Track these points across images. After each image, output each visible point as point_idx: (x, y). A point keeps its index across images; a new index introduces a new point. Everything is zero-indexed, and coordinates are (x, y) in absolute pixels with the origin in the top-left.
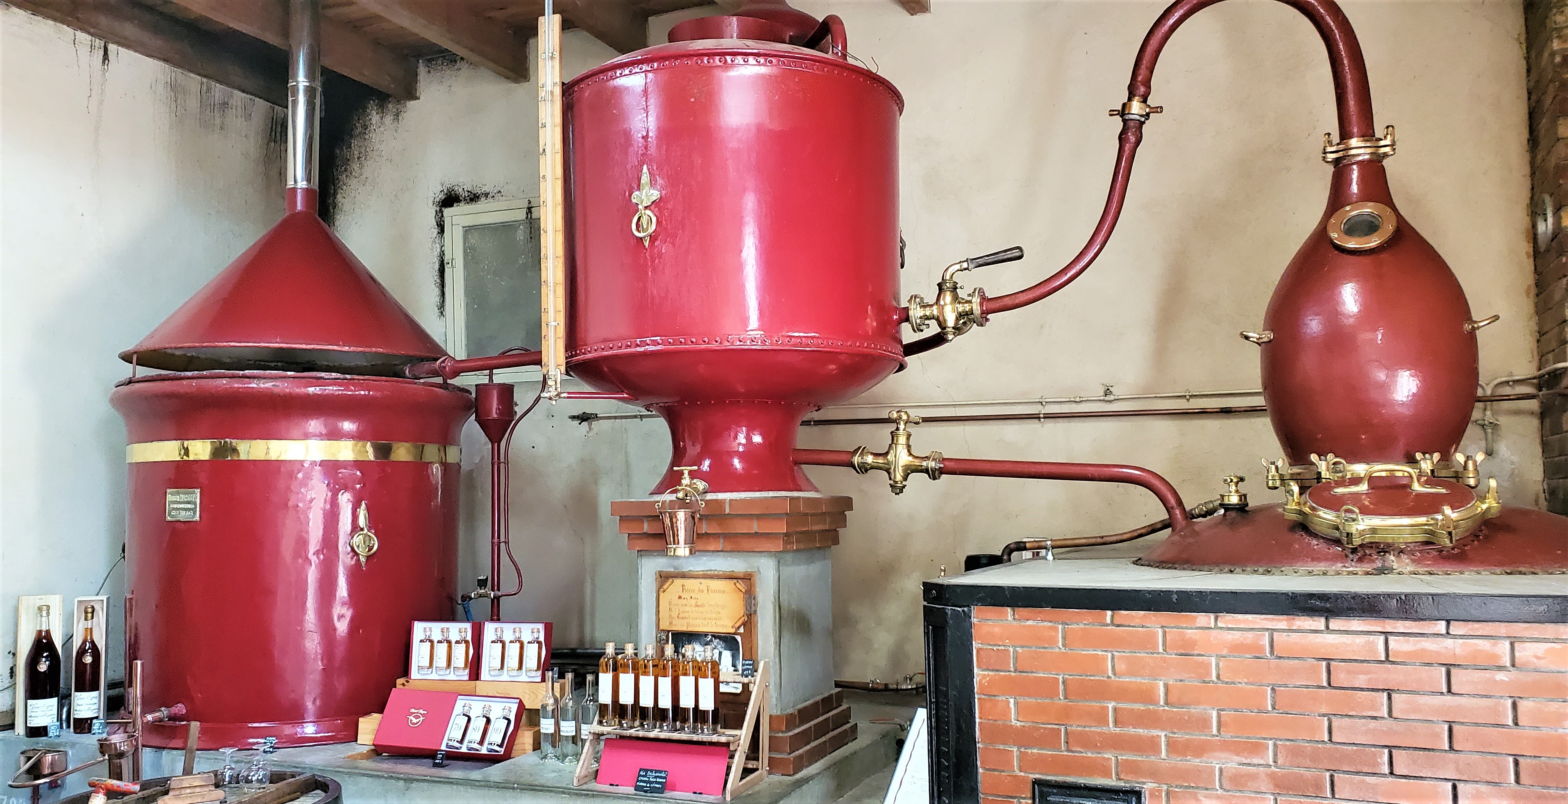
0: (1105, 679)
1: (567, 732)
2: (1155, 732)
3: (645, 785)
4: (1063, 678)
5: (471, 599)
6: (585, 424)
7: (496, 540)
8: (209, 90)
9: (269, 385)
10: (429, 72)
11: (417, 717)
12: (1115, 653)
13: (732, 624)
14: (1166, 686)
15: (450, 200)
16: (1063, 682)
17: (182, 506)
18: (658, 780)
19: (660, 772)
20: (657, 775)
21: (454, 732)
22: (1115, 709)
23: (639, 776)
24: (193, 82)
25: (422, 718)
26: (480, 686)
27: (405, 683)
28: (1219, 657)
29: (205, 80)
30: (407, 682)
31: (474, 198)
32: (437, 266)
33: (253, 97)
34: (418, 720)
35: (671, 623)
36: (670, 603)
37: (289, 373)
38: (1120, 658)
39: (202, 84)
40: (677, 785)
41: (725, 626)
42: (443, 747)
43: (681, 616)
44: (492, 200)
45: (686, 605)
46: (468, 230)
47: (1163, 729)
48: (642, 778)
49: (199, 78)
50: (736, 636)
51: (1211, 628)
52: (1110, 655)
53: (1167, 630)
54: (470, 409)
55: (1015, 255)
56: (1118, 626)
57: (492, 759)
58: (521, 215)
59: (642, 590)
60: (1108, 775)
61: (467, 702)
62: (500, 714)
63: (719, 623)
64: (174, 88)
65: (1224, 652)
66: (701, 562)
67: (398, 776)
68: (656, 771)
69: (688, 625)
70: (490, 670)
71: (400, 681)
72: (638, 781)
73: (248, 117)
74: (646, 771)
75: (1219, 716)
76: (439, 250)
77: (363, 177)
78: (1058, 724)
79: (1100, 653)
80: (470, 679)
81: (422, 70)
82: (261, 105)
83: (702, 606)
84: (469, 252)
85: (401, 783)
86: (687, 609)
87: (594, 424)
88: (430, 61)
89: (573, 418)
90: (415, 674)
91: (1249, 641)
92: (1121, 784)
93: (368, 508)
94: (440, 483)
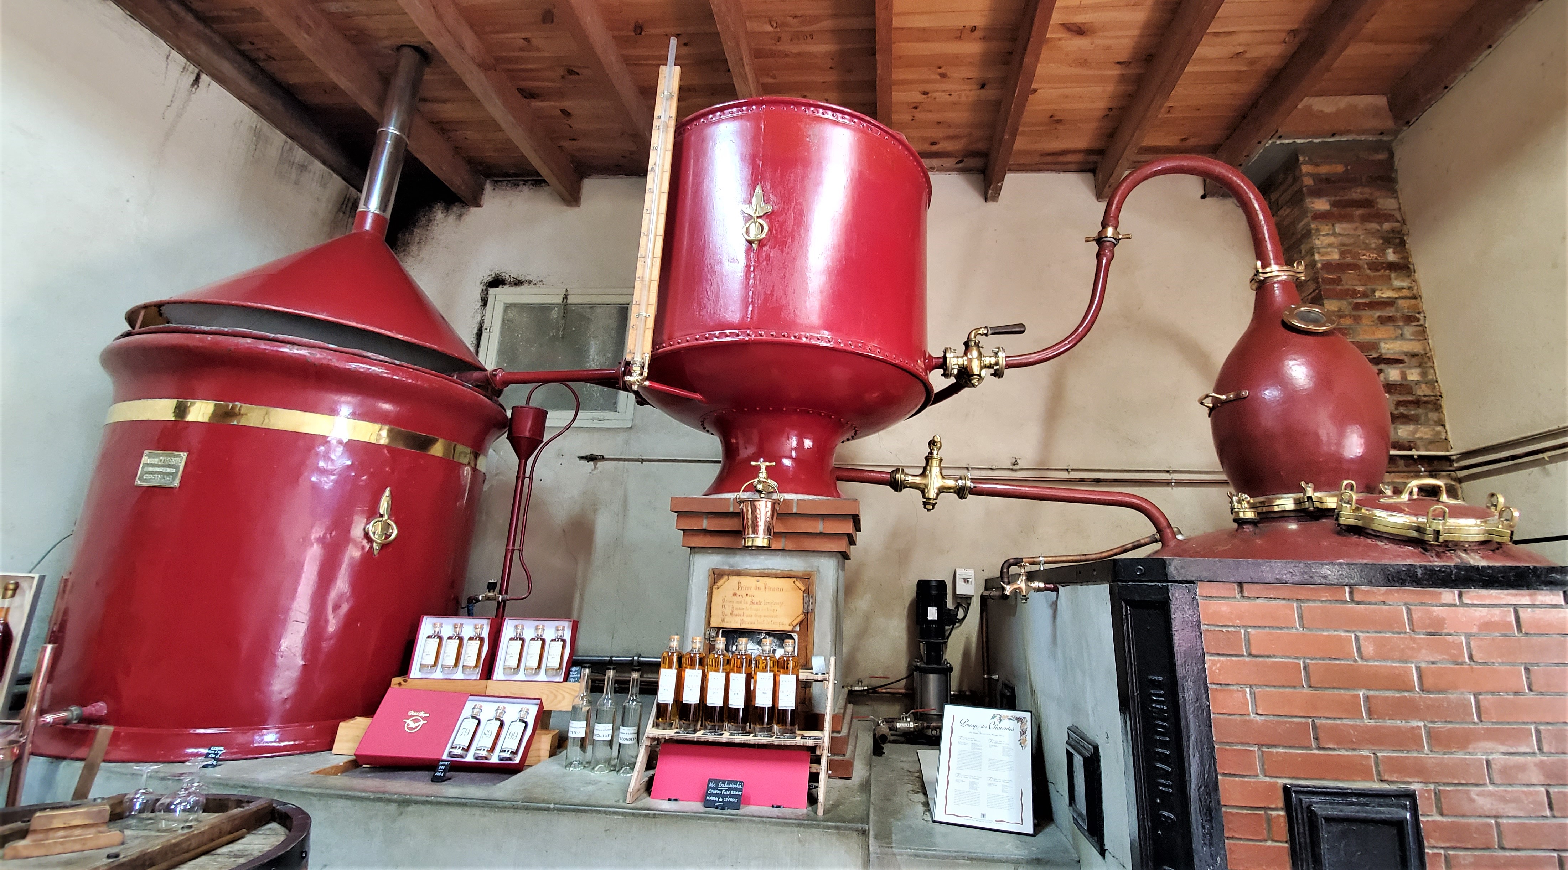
0: (1352, 663)
1: (603, 736)
2: (1415, 723)
3: (717, 799)
4: (1304, 662)
5: (478, 601)
6: (591, 463)
7: (511, 547)
8: (291, 149)
9: (304, 352)
10: (494, 189)
11: (415, 721)
12: (1359, 634)
13: (790, 621)
14: (1418, 669)
15: (497, 282)
16: (1305, 668)
17: (157, 469)
18: (732, 792)
19: (735, 782)
20: (731, 786)
21: (461, 739)
22: (1367, 698)
23: (709, 788)
24: (278, 138)
25: (422, 722)
26: (491, 686)
27: (402, 682)
28: (1468, 636)
29: (289, 140)
30: (405, 681)
31: (518, 283)
32: (475, 331)
33: (332, 172)
34: (417, 724)
35: (723, 620)
36: (724, 600)
37: (331, 346)
38: (1366, 638)
39: (286, 142)
40: (752, 799)
41: (783, 623)
42: (445, 757)
43: (736, 612)
44: (533, 286)
45: (741, 602)
46: (508, 307)
47: (1421, 720)
48: (713, 791)
49: (284, 137)
50: (793, 634)
51: (1455, 605)
52: (1353, 636)
53: (1412, 607)
54: (505, 427)
55: (1018, 330)
56: (1358, 603)
57: (506, 770)
58: (559, 300)
59: (692, 586)
60: (1368, 777)
61: (478, 703)
62: (516, 716)
63: (775, 620)
64: (257, 134)
65: (1475, 630)
66: (758, 560)
67: (389, 797)
68: (730, 782)
69: (742, 621)
70: (504, 669)
71: (395, 681)
72: (708, 794)
73: (324, 185)
74: (717, 782)
75: (1477, 702)
76: (479, 319)
77: (419, 258)
78: (1304, 717)
79: (1343, 634)
80: (480, 679)
81: (488, 187)
82: (337, 183)
83: (759, 603)
84: (507, 324)
85: (393, 807)
86: (743, 606)
87: (600, 464)
88: (496, 182)
89: (582, 458)
90: (415, 672)
91: (1496, 618)
92: (1386, 786)
93: (392, 496)
94: (468, 485)
